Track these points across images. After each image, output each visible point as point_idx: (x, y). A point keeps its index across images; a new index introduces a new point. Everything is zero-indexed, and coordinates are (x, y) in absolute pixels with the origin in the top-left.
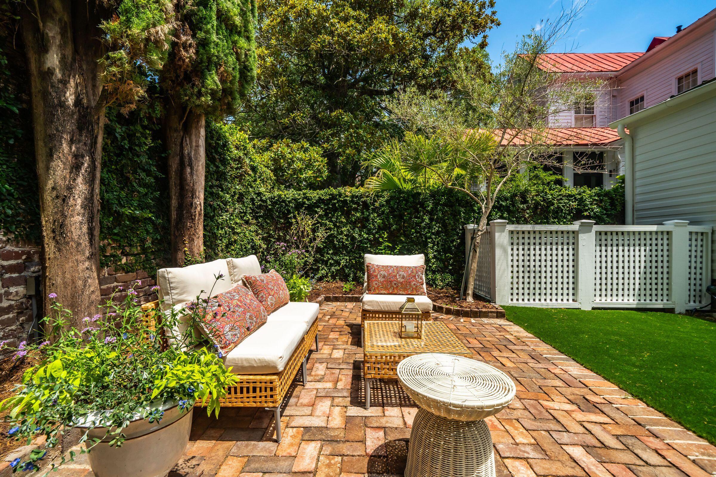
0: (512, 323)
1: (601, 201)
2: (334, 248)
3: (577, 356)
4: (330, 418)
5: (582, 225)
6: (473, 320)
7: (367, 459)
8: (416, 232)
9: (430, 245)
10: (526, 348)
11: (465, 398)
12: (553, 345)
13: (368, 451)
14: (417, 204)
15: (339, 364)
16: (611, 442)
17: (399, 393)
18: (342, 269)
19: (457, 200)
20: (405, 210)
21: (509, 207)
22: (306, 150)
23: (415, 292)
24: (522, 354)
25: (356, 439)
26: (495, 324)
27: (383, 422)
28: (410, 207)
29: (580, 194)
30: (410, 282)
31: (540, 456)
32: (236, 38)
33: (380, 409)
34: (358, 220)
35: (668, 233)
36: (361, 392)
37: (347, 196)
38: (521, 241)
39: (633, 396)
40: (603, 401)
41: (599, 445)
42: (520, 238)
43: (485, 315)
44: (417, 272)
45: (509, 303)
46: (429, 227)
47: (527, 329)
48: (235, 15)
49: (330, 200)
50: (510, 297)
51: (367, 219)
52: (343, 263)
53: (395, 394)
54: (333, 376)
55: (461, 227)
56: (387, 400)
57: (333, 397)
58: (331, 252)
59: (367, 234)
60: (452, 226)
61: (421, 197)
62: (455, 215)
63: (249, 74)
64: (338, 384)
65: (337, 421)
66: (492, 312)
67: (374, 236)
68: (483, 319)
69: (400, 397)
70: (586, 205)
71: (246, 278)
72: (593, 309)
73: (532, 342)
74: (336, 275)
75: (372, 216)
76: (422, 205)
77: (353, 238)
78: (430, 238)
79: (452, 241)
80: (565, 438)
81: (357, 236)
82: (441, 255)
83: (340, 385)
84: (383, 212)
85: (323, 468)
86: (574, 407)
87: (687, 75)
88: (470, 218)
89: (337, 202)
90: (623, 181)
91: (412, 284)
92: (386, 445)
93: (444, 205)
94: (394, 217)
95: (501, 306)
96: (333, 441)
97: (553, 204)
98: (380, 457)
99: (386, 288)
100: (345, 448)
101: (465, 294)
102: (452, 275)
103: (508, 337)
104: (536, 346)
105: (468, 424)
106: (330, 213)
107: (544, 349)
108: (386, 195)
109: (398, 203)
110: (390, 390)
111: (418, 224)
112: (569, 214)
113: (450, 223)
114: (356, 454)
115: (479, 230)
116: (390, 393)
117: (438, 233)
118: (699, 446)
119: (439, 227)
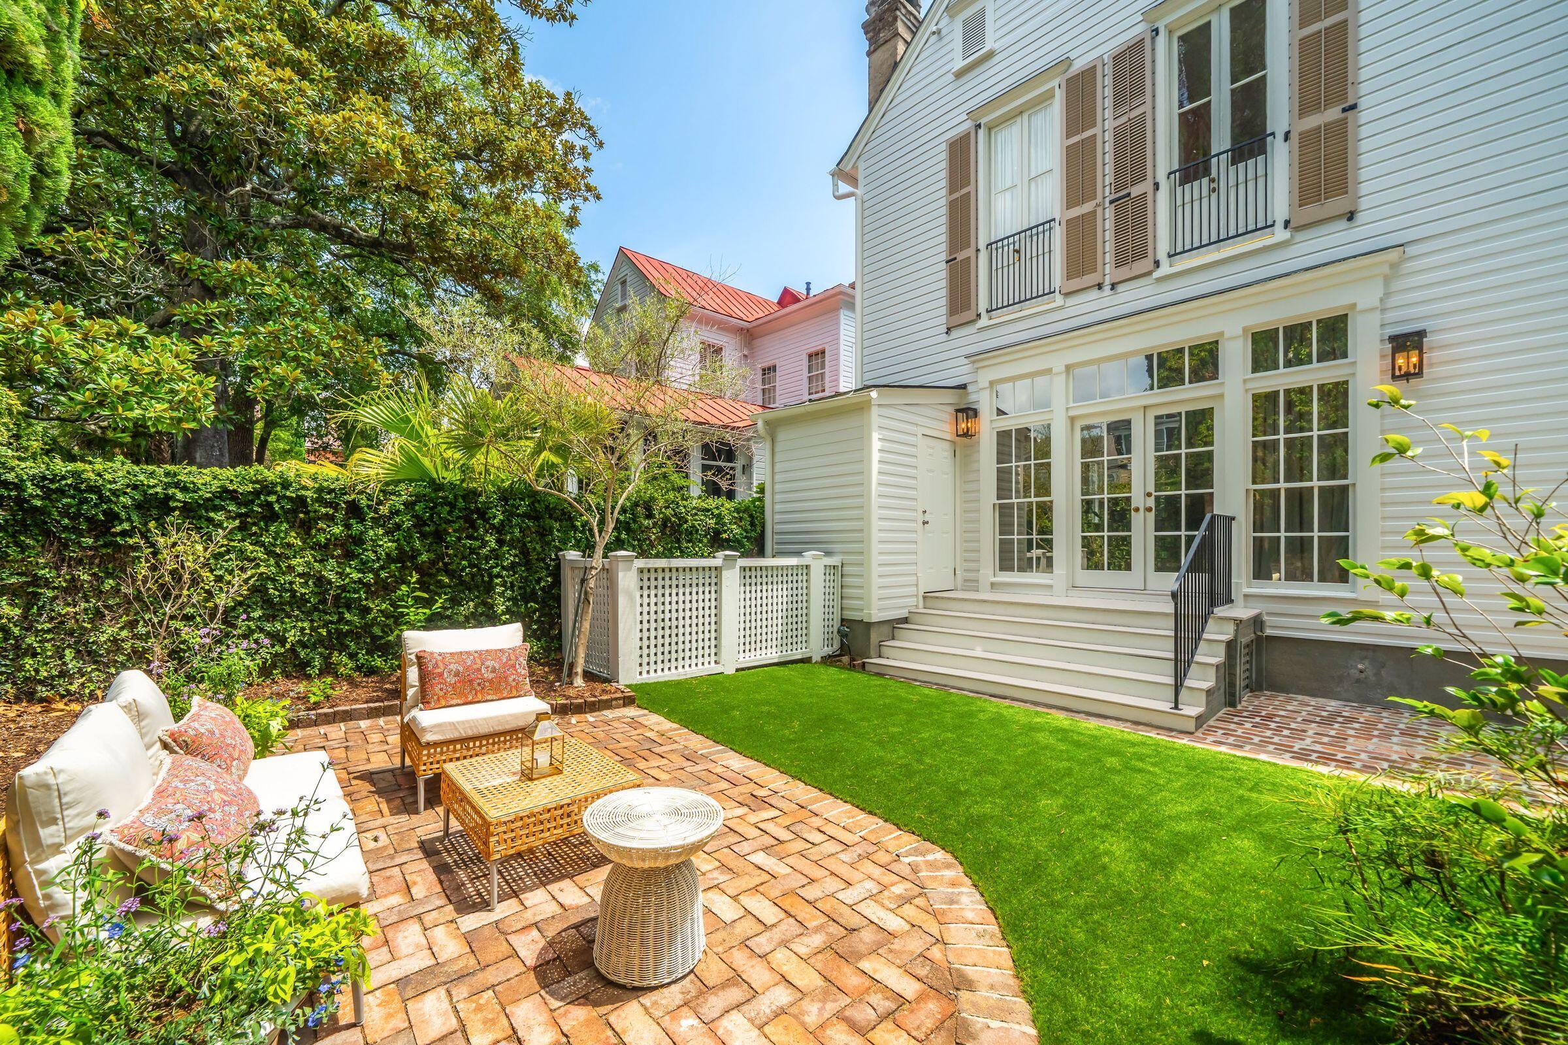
0: (646, 712)
1: (741, 519)
2: (268, 602)
3: (733, 742)
4: (434, 949)
5: (726, 558)
6: (590, 718)
7: (532, 975)
8: (472, 566)
9: (499, 589)
10: (675, 746)
11: (683, 836)
12: (705, 733)
13: (528, 964)
14: (472, 512)
15: (392, 857)
16: (784, 835)
17: (531, 868)
18: (293, 650)
19: (547, 507)
20: (448, 522)
21: (628, 523)
22: (138, 344)
23: (514, 693)
24: (673, 757)
25: (500, 956)
26: (624, 717)
27: (529, 917)
28: (459, 518)
29: (717, 508)
30: (506, 678)
31: (729, 877)
32: (31, 98)
33: (513, 902)
34: (336, 542)
35: (807, 567)
36: (466, 889)
37: (305, 488)
38: (653, 583)
39: (793, 777)
40: (770, 793)
41: (776, 842)
42: (652, 579)
43: (607, 705)
44: (517, 659)
45: (638, 680)
46: (496, 555)
47: (668, 716)
48: (32, 42)
49: (257, 494)
50: (639, 669)
51: (359, 541)
52: (292, 636)
53: (526, 871)
54: (391, 882)
55: (553, 556)
56: (518, 885)
57: (419, 917)
58: (257, 614)
59: (359, 571)
60: (538, 554)
61: (482, 499)
62: (544, 533)
63: (49, 183)
64: (413, 891)
65: (449, 947)
66: (616, 699)
67: (377, 575)
68: (605, 712)
69: (535, 874)
70: (724, 524)
71: (172, 735)
72: (737, 670)
73: (680, 735)
74: (274, 666)
75: (371, 533)
76: (482, 514)
77: (320, 581)
78: (498, 576)
79: (539, 581)
80: (745, 848)
81: (332, 577)
82: (518, 607)
83: (418, 892)
84: (398, 527)
85: (472, 1016)
86: (744, 810)
87: (817, 354)
88: (569, 540)
89: (278, 501)
90: (762, 490)
91: (511, 679)
92: (551, 944)
93: (525, 515)
94: (423, 536)
95: (628, 686)
96: (461, 977)
97: (686, 522)
98: (548, 963)
99: (462, 694)
100: (491, 976)
101: (571, 674)
102: (539, 640)
103: (649, 734)
104: (686, 740)
105: (678, 866)
106: (254, 524)
107: (697, 742)
108: (405, 492)
109: (432, 509)
110: (514, 869)
111: (473, 551)
112: (705, 536)
113: (535, 549)
114: (512, 976)
115: (592, 568)
116: (517, 873)
117: (513, 566)
118: (845, 812)
119: (516, 556)
